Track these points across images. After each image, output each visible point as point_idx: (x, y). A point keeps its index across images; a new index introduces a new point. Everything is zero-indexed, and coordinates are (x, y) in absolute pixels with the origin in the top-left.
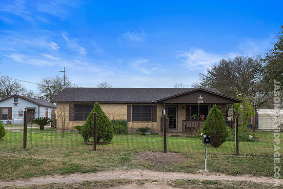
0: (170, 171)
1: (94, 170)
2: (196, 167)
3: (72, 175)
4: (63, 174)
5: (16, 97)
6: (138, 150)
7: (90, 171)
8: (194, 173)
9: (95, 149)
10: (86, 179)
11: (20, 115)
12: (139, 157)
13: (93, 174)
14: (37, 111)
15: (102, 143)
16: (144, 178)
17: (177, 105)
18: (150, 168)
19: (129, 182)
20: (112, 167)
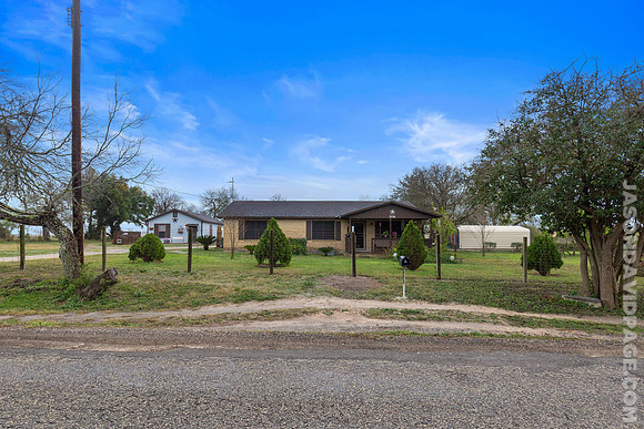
0: (361, 298)
1: (273, 298)
2: (392, 293)
3: (247, 303)
4: (236, 302)
5: (175, 212)
6: (322, 274)
7: (267, 299)
8: (391, 301)
9: (271, 273)
10: (264, 308)
11: (181, 233)
12: (324, 282)
13: (271, 302)
14: (199, 228)
15: (279, 266)
16: (333, 307)
17: (365, 220)
18: (338, 295)
19: (315, 312)
20: (294, 294)
